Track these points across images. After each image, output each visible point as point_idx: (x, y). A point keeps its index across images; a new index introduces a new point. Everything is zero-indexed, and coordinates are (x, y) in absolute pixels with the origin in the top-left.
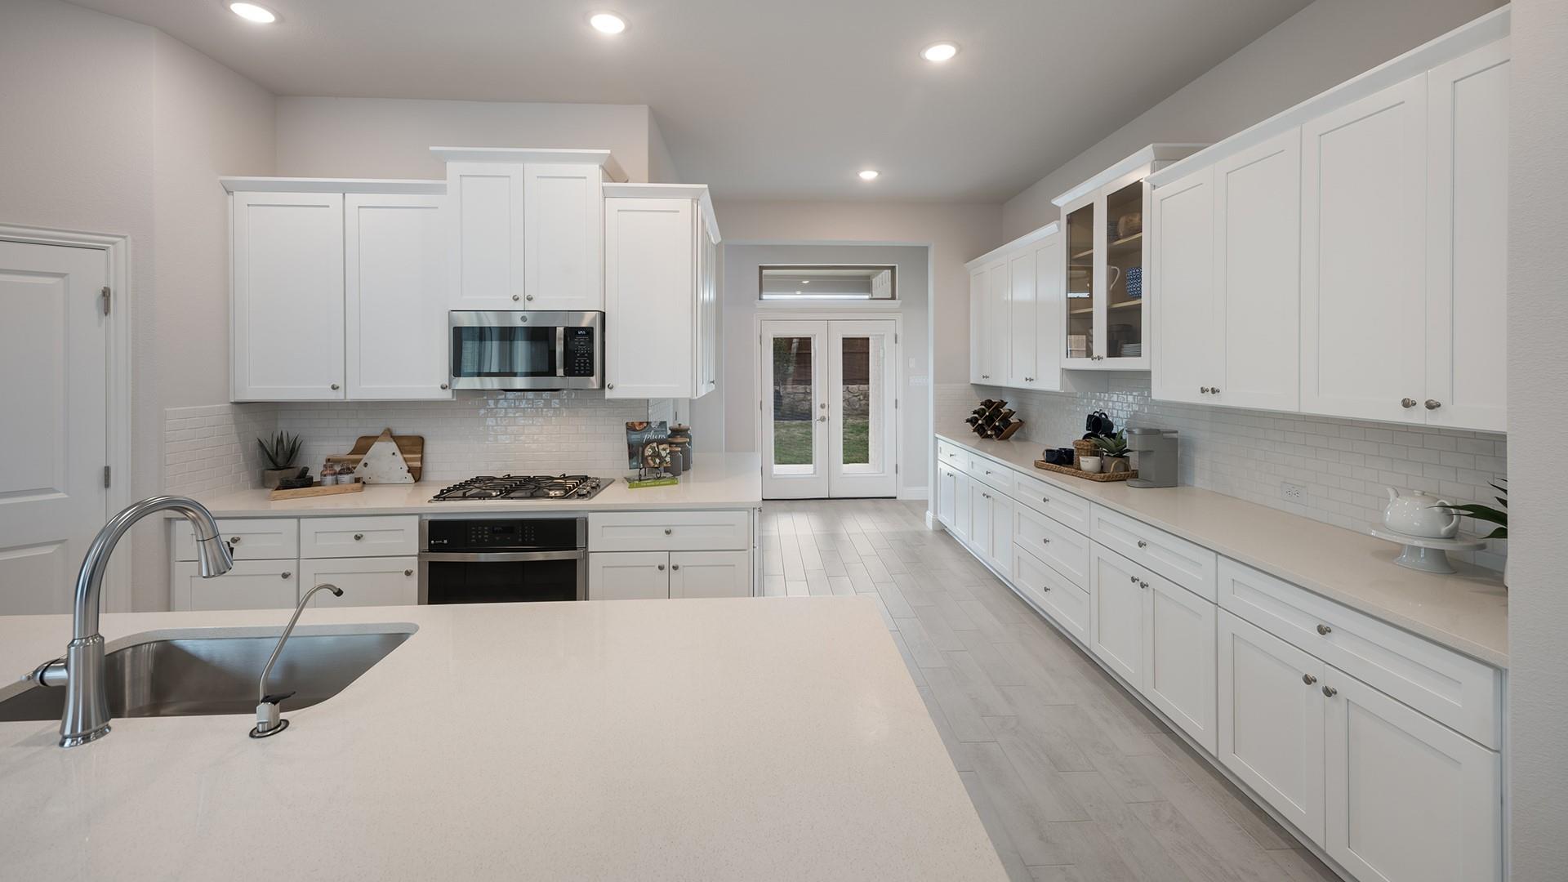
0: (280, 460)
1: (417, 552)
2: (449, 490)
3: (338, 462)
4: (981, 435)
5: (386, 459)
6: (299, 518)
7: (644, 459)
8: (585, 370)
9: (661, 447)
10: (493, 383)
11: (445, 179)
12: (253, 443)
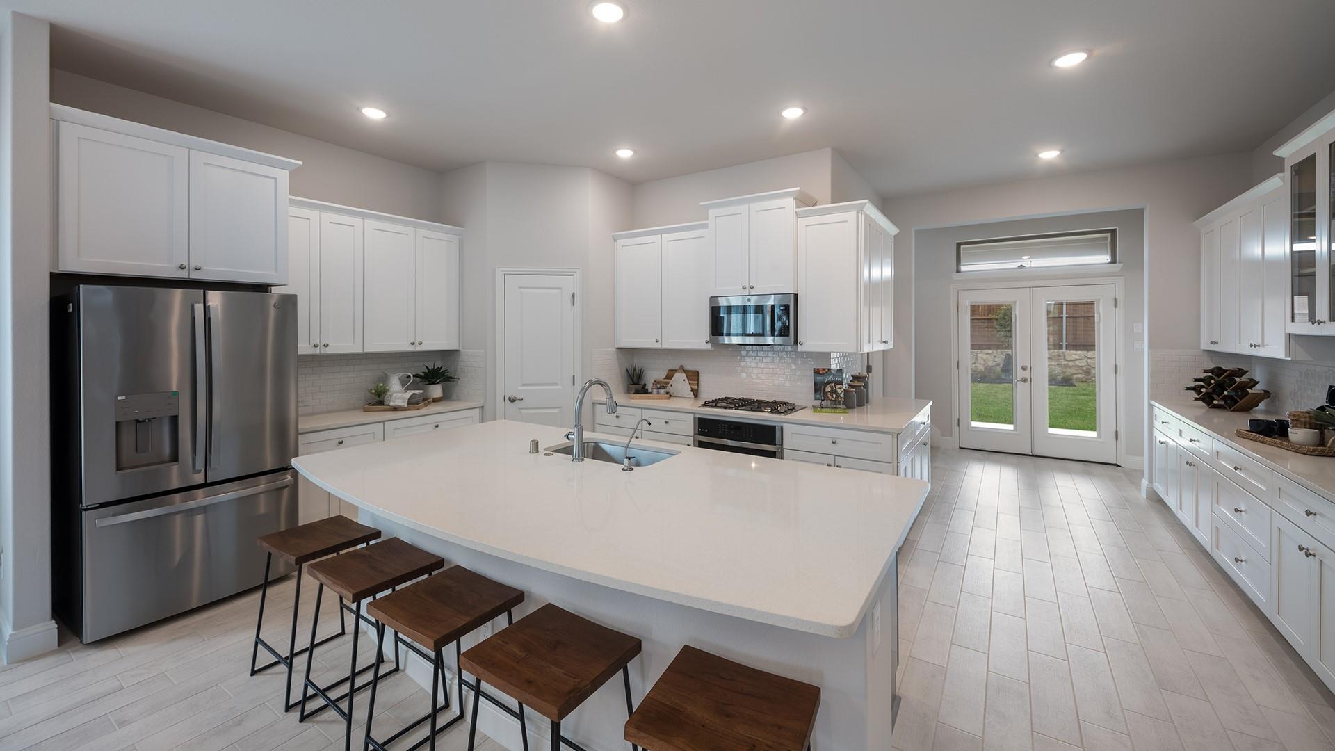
0: (635, 379)
1: (692, 435)
2: (709, 402)
3: (659, 383)
4: (1208, 405)
5: (680, 383)
6: (642, 408)
7: (825, 394)
8: (784, 332)
9: (838, 386)
10: (751, 340)
11: (707, 219)
12: (624, 371)
